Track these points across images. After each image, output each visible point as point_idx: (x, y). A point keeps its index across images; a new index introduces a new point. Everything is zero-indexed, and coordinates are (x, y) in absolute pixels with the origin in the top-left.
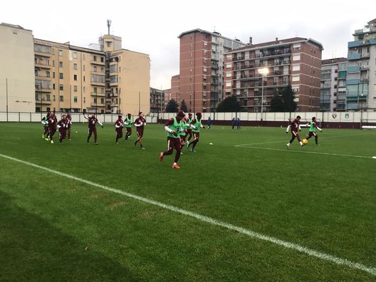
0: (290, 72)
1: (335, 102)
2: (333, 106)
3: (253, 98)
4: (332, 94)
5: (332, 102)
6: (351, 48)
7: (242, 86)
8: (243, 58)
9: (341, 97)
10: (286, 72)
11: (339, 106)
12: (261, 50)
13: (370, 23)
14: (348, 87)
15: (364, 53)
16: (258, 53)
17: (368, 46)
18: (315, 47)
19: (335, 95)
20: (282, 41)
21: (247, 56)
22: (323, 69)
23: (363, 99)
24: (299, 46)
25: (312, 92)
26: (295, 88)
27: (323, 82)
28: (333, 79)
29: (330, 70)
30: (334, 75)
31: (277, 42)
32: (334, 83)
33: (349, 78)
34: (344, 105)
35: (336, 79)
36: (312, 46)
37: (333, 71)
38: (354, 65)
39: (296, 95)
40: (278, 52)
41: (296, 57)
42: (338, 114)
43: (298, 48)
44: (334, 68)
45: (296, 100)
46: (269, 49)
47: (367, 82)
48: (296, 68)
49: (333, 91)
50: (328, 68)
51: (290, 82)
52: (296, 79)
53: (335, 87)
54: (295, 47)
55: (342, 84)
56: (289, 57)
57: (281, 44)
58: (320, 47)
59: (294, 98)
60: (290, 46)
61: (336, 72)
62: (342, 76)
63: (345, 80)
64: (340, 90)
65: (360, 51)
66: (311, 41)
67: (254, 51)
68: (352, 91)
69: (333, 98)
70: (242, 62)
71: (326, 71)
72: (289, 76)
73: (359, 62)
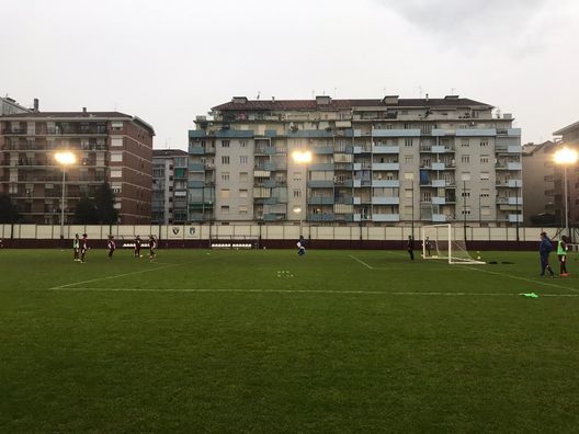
0: (107, 162)
1: (171, 211)
2: (168, 216)
3: (43, 200)
4: (167, 199)
5: (167, 210)
6: (193, 138)
7: (20, 178)
8: (24, 131)
9: (180, 204)
10: (100, 163)
11: (177, 216)
12: (58, 123)
13: (214, 109)
14: (191, 191)
15: (209, 149)
16: (51, 126)
17: (213, 139)
18: (144, 130)
19: (171, 200)
20: (93, 114)
21: (31, 130)
22: (154, 162)
23: (210, 208)
24: (121, 125)
25: (141, 195)
26: (116, 187)
27: (154, 182)
28: (167, 178)
29: (164, 166)
30: (169, 173)
31: (85, 114)
32: (168, 184)
33: (191, 178)
34: (185, 216)
35: (171, 179)
36: (139, 127)
37: (167, 167)
38: (197, 162)
39: (117, 199)
40: (88, 129)
41: (117, 142)
42: (181, 227)
43: (118, 128)
44: (168, 163)
45: (118, 206)
46: (72, 124)
47: (213, 185)
48: (117, 158)
49: (168, 195)
50: (160, 162)
51: (107, 177)
52: (116, 174)
53: (171, 190)
54: (114, 125)
55: (178, 186)
56: (106, 140)
57: (91, 118)
58: (150, 132)
59: (114, 202)
60: (107, 122)
61: (171, 168)
62: (180, 175)
63: (182, 181)
64: (177, 194)
65: (203, 145)
66: (137, 121)
67: (45, 123)
68: (196, 196)
69: (168, 205)
70: (21, 138)
71: (158, 166)
72: (106, 169)
73: (203, 158)
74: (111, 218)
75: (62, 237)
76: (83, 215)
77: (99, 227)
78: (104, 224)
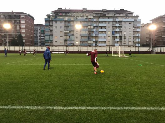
0: (20, 28)
1: (40, 42)
2: (39, 44)
4: (39, 39)
5: (39, 42)
6: (46, 21)
9: (43, 40)
10: (18, 28)
11: (42, 44)
12: (4, 15)
13: (52, 12)
14: (46, 37)
15: (51, 24)
16: (2, 16)
17: (52, 21)
18: (31, 18)
19: (40, 39)
22: (35, 28)
23: (51, 42)
24: (24, 16)
25: (31, 37)
26: (23, 35)
27: (35, 34)
28: (39, 33)
29: (37, 29)
30: (39, 31)
31: (12, 12)
32: (39, 35)
33: (46, 33)
34: (44, 44)
35: (40, 33)
36: (30, 17)
37: (39, 29)
38: (47, 28)
39: (24, 39)
40: (14, 17)
41: (23, 22)
42: (43, 47)
43: (23, 17)
44: (39, 28)
45: (24, 41)
46: (9, 15)
47: (52, 35)
48: (23, 26)
49: (39, 38)
50: (36, 28)
51: (20, 33)
52: (23, 31)
53: (40, 36)
54: (22, 16)
55: (42, 35)
56: (20, 21)
57: (14, 14)
58: (33, 19)
59: (23, 40)
60: (20, 15)
61: (40, 30)
62: (43, 32)
63: (43, 34)
64: (42, 37)
65: (49, 23)
66: (29, 15)
67: (0, 15)
68: (47, 38)
69: (39, 41)
71: (36, 29)
72: (20, 30)
73: (49, 27)
74: (22, 44)
75: (8, 50)
76: (14, 44)
77: (19, 47)
78: (20, 46)
